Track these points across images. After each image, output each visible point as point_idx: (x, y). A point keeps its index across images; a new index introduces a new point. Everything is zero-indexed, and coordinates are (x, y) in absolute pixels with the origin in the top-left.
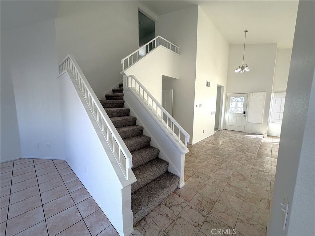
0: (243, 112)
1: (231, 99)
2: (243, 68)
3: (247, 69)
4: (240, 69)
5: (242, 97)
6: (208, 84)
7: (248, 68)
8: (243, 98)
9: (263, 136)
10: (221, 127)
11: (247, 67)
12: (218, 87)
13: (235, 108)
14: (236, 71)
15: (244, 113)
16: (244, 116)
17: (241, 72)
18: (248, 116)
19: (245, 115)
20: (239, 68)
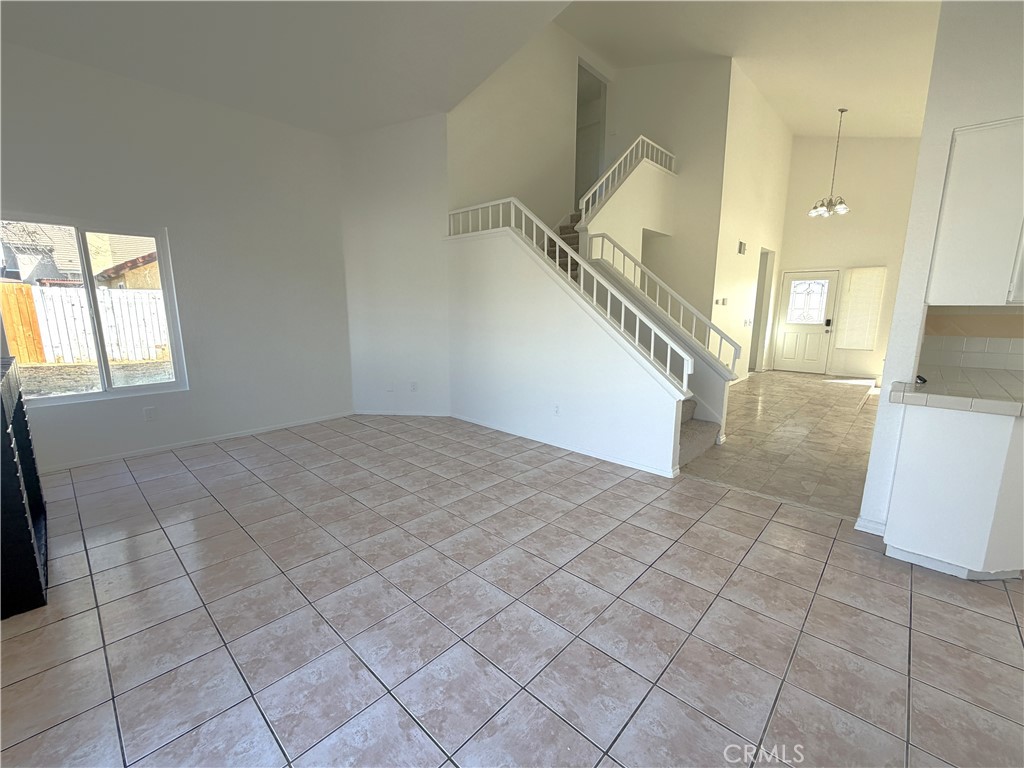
0: (823, 322)
1: (793, 286)
2: (830, 205)
3: (841, 209)
4: (825, 208)
5: (823, 282)
6: (741, 248)
7: (843, 205)
8: (826, 282)
9: (874, 381)
10: (763, 363)
11: (841, 203)
12: (762, 254)
13: (801, 311)
14: (813, 213)
15: (828, 323)
16: (827, 332)
17: (826, 215)
18: (836, 331)
19: (828, 328)
20: (822, 205)
